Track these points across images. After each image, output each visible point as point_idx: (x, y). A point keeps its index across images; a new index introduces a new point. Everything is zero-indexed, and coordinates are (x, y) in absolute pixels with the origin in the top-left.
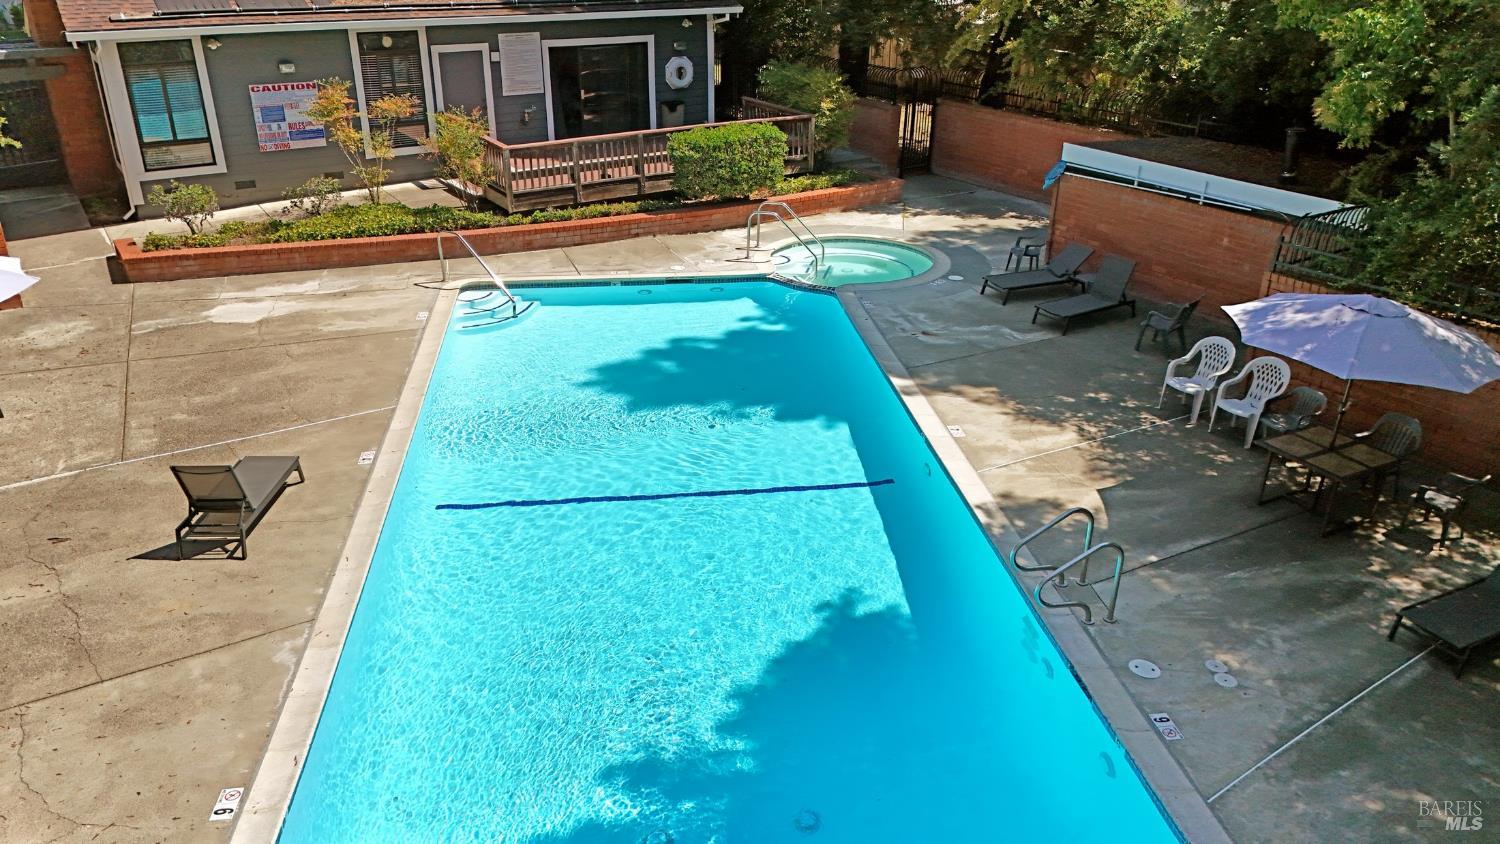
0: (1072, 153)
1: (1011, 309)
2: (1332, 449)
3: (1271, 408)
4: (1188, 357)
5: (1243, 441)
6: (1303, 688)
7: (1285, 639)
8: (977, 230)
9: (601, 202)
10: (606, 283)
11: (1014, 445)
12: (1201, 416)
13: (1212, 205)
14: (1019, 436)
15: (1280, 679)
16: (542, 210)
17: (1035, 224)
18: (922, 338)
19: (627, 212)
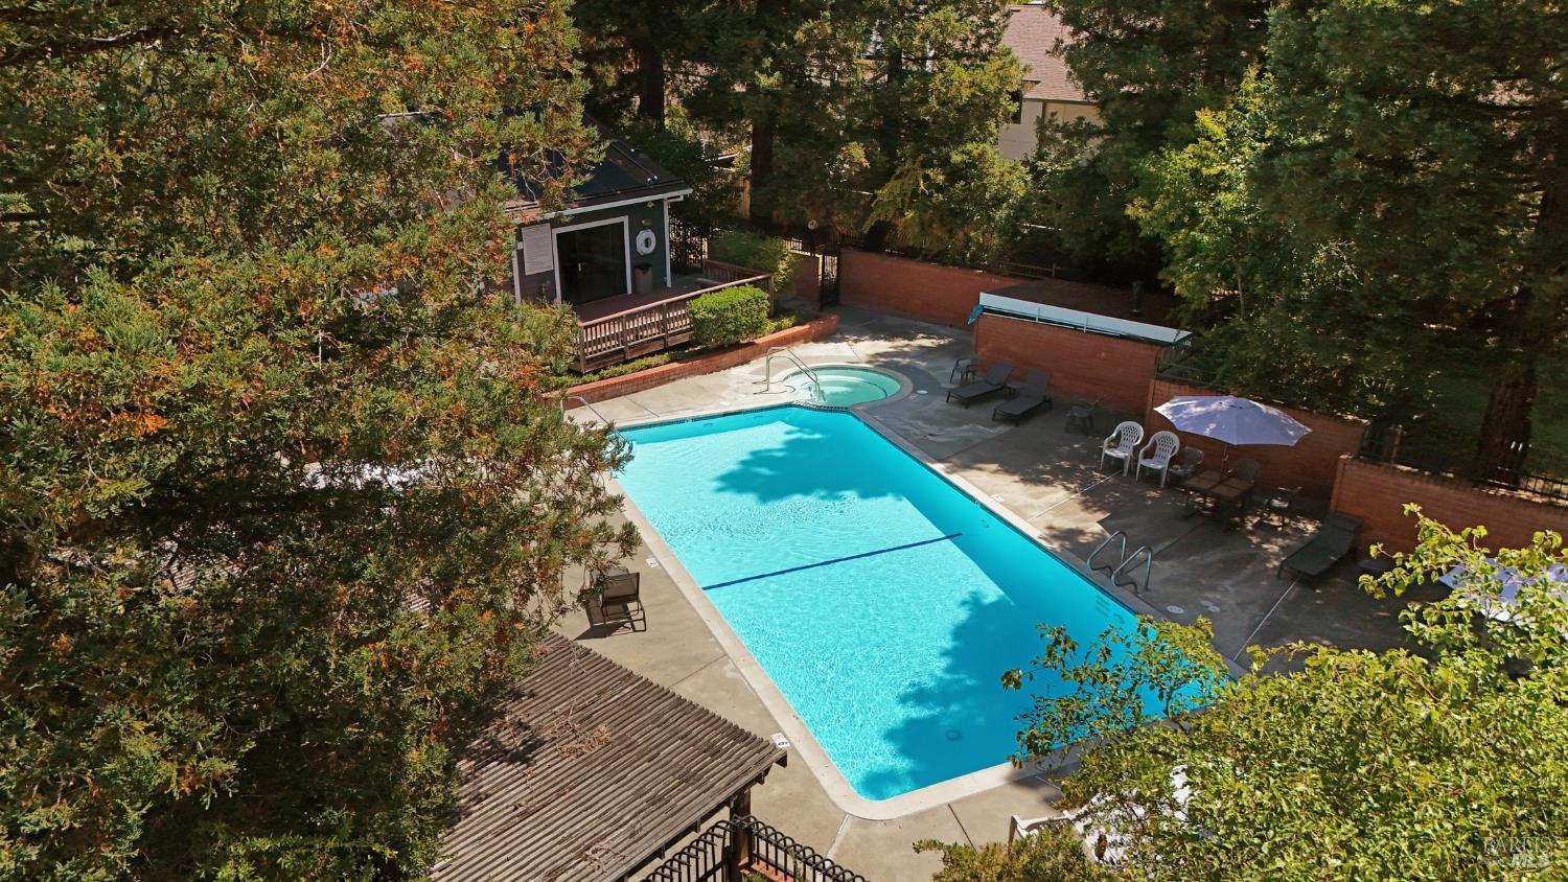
0: (986, 299)
1: (973, 411)
2: (1221, 482)
3: (1172, 461)
4: (1114, 435)
5: (1159, 483)
6: (1250, 607)
7: (1232, 586)
8: (906, 349)
9: (642, 357)
10: (681, 421)
11: (1036, 502)
12: (1129, 470)
13: (1091, 332)
14: (1037, 496)
15: (1238, 604)
16: (605, 369)
17: (942, 342)
18: (931, 438)
19: (662, 364)
